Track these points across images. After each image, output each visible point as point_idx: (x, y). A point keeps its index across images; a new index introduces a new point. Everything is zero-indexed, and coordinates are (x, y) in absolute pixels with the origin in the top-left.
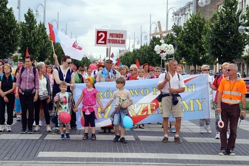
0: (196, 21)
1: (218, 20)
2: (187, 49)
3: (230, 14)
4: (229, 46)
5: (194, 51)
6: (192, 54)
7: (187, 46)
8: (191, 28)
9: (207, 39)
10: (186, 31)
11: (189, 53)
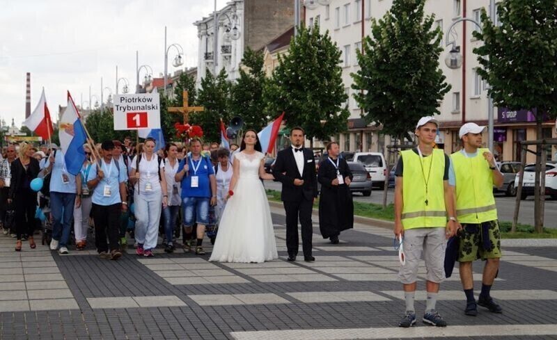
0: (310, 41)
1: (384, 41)
2: (294, 103)
3: (409, 27)
4: (410, 96)
5: (309, 107)
6: (306, 112)
7: (294, 96)
8: (299, 57)
9: (361, 80)
10: (290, 63)
11: (299, 111)
